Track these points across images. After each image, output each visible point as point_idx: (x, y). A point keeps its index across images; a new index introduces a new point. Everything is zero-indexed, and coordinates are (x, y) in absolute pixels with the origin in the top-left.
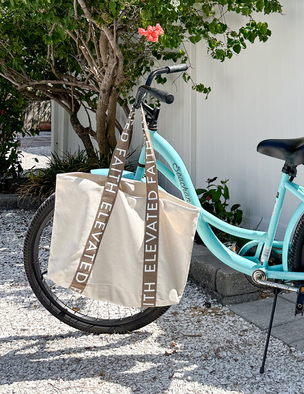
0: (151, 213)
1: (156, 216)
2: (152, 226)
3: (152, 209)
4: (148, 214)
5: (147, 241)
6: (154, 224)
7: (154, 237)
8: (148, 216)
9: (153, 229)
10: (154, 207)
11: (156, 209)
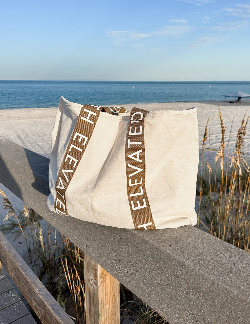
0: (134, 139)
1: (140, 143)
2: (135, 156)
3: (135, 133)
4: (129, 140)
5: (130, 176)
6: (138, 153)
7: (140, 170)
8: (130, 143)
9: (138, 160)
10: (138, 131)
11: (140, 133)
